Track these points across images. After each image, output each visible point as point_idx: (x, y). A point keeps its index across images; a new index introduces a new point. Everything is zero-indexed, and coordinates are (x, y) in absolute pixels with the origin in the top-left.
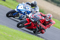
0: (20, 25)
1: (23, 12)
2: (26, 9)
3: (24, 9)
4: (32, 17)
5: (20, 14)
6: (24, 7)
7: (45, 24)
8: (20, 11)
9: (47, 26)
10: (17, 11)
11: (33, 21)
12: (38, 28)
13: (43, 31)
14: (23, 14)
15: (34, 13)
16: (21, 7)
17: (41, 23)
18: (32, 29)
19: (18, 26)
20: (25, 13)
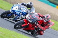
0: (17, 26)
1: (18, 13)
2: (21, 10)
3: (19, 10)
4: (29, 18)
5: (15, 15)
6: (18, 8)
7: (43, 25)
8: (14, 12)
9: (45, 27)
10: (12, 12)
11: (31, 22)
12: (36, 30)
13: (42, 32)
14: (18, 15)
15: (32, 14)
16: (16, 8)
17: (39, 24)
18: (29, 31)
19: (15, 27)
20: (20, 14)
